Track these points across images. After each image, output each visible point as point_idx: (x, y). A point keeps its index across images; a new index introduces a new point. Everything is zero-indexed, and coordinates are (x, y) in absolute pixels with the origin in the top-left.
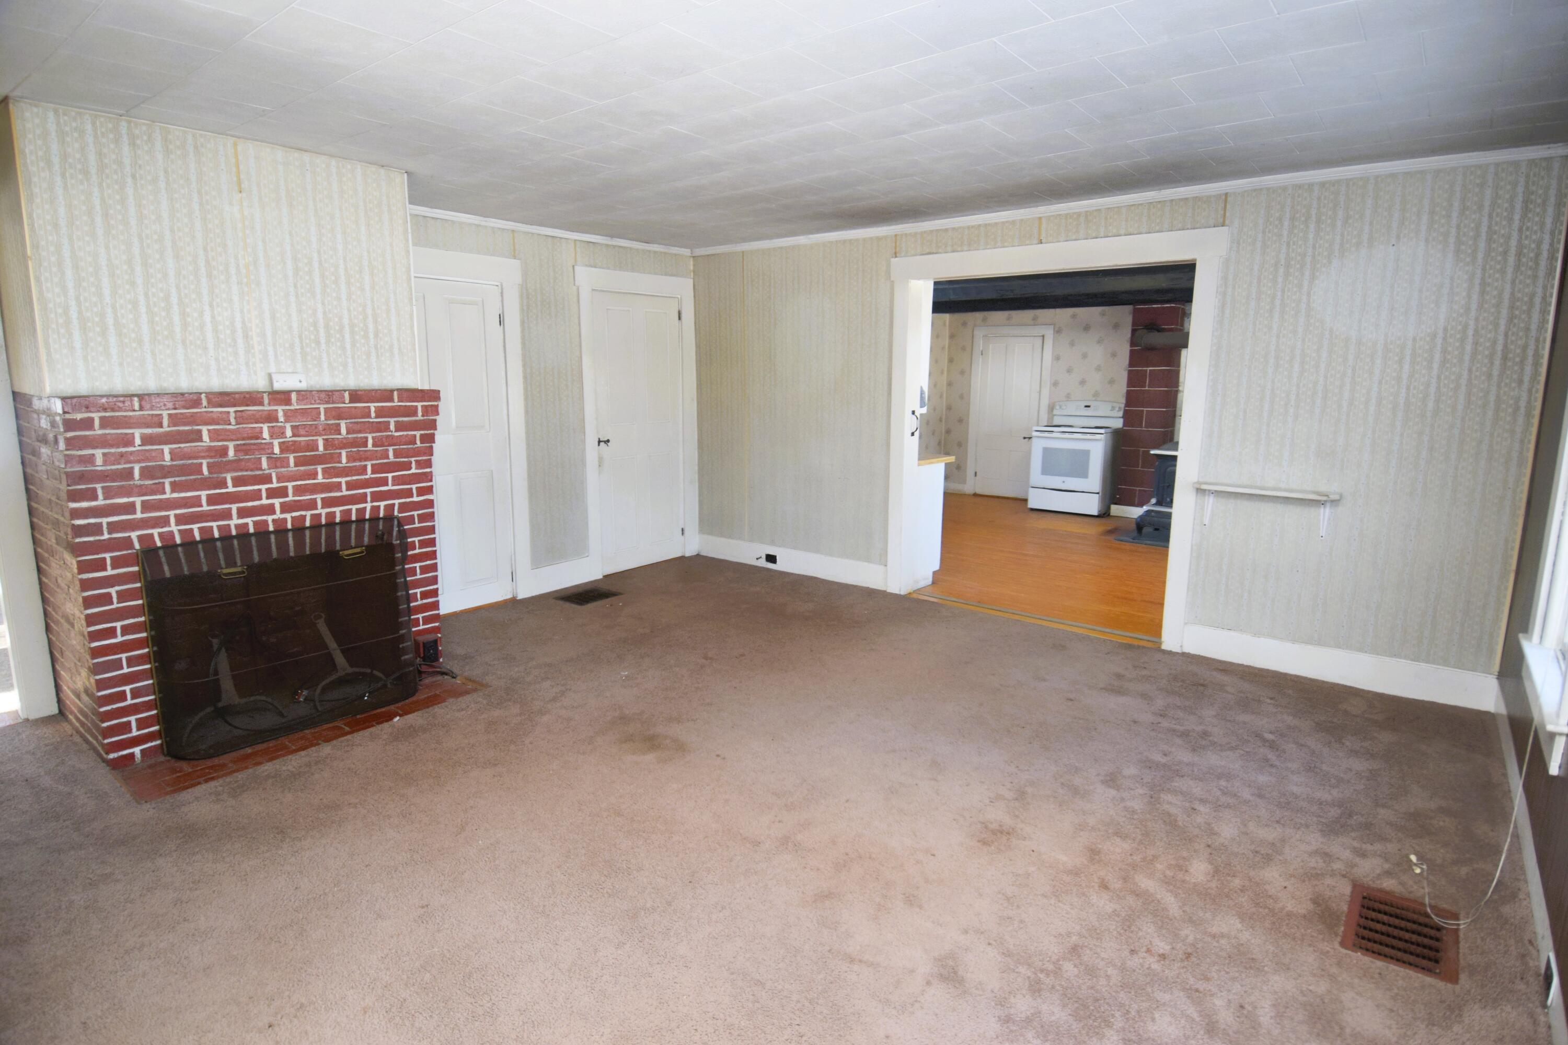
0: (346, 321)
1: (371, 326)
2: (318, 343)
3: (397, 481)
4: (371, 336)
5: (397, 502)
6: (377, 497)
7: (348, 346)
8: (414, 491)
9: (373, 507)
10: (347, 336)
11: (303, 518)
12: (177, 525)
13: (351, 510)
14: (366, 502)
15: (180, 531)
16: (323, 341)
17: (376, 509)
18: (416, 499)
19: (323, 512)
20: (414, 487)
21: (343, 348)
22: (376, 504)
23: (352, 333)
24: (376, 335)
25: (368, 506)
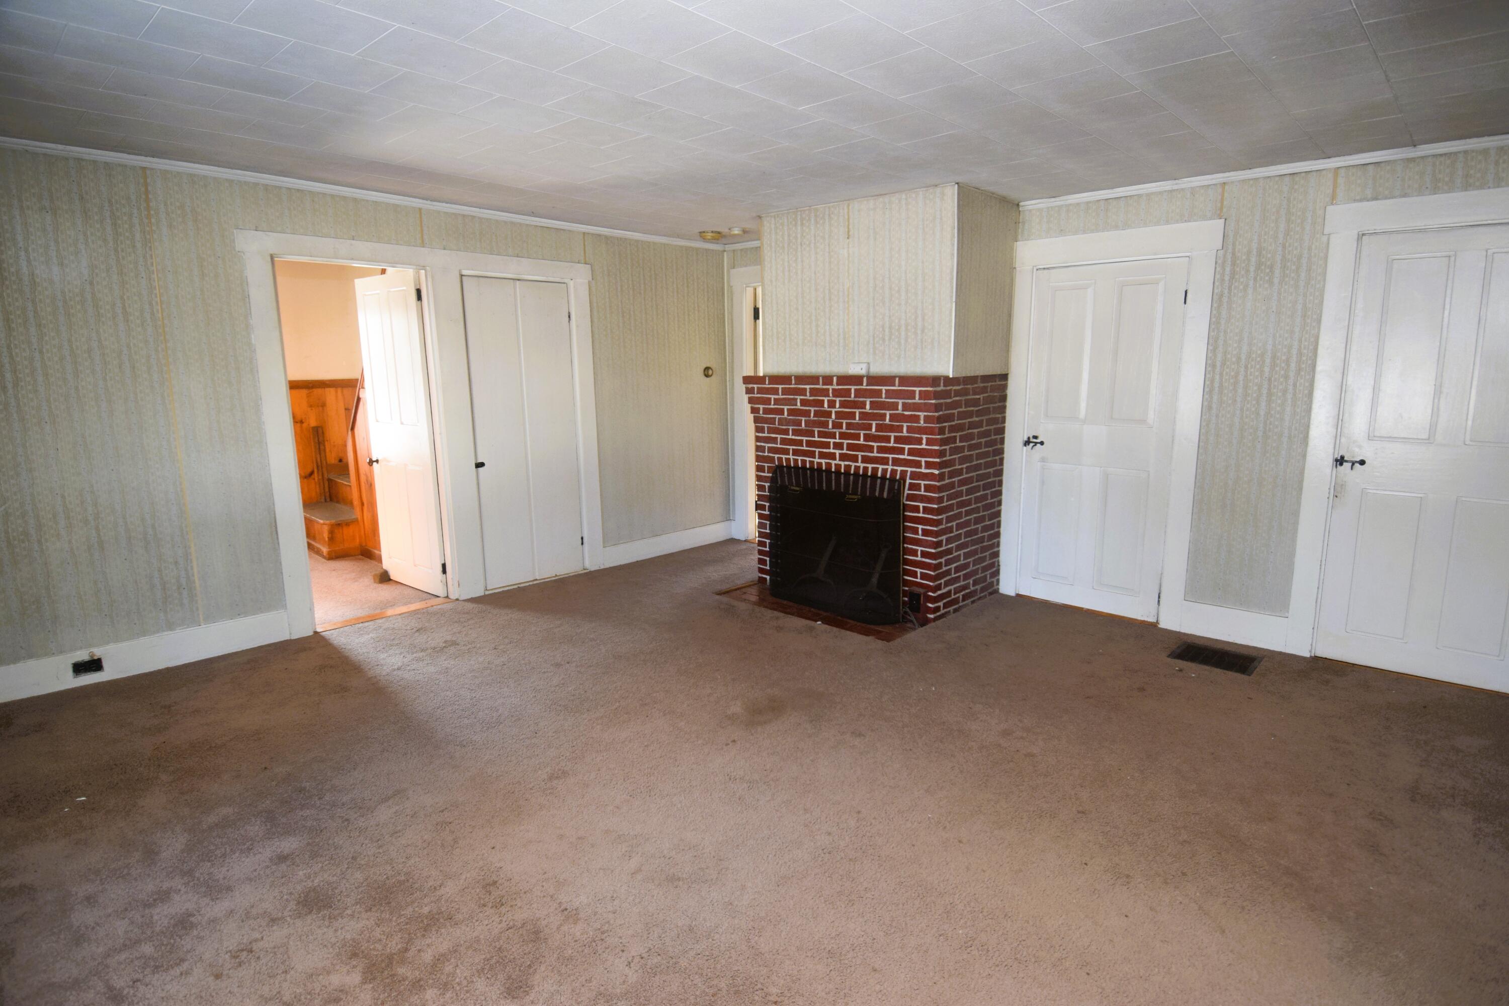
0: (903, 322)
1: (920, 324)
2: (884, 340)
3: (911, 452)
4: (919, 332)
5: (909, 469)
6: (896, 462)
7: (903, 342)
8: (923, 464)
9: (892, 470)
10: (903, 333)
11: (850, 466)
12: (793, 455)
13: (878, 468)
14: (888, 465)
15: (793, 459)
16: (887, 338)
17: (894, 472)
18: (923, 470)
19: (862, 465)
20: (923, 460)
21: (899, 343)
22: (895, 468)
23: (907, 330)
24: (923, 331)
25: (890, 468)
